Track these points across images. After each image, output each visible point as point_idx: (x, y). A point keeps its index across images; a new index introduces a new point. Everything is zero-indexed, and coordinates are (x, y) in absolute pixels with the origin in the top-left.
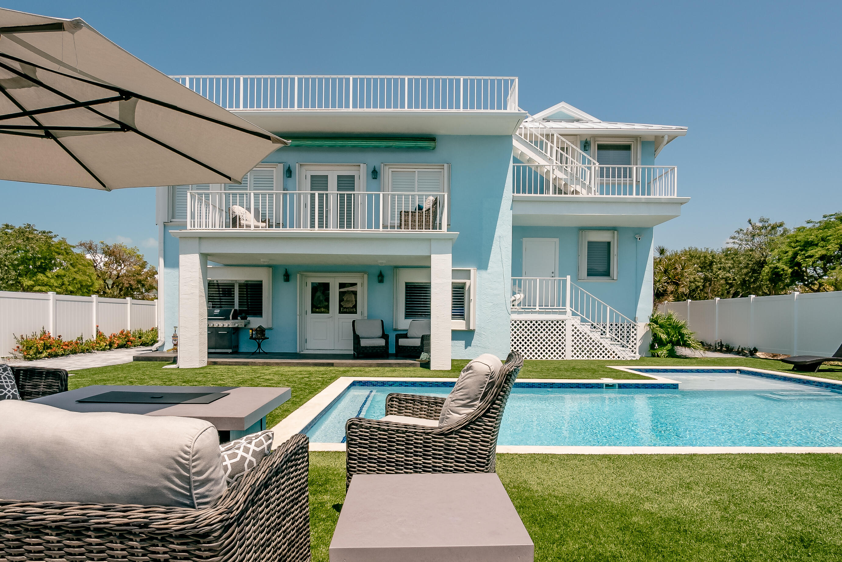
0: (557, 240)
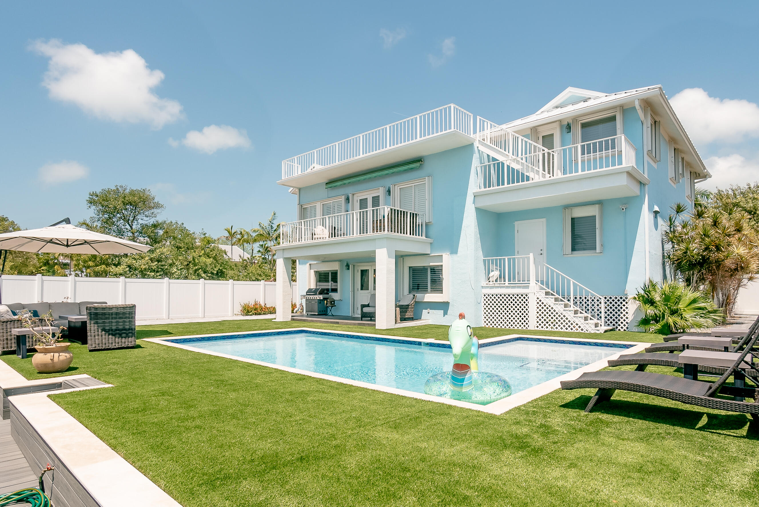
0: (544, 220)
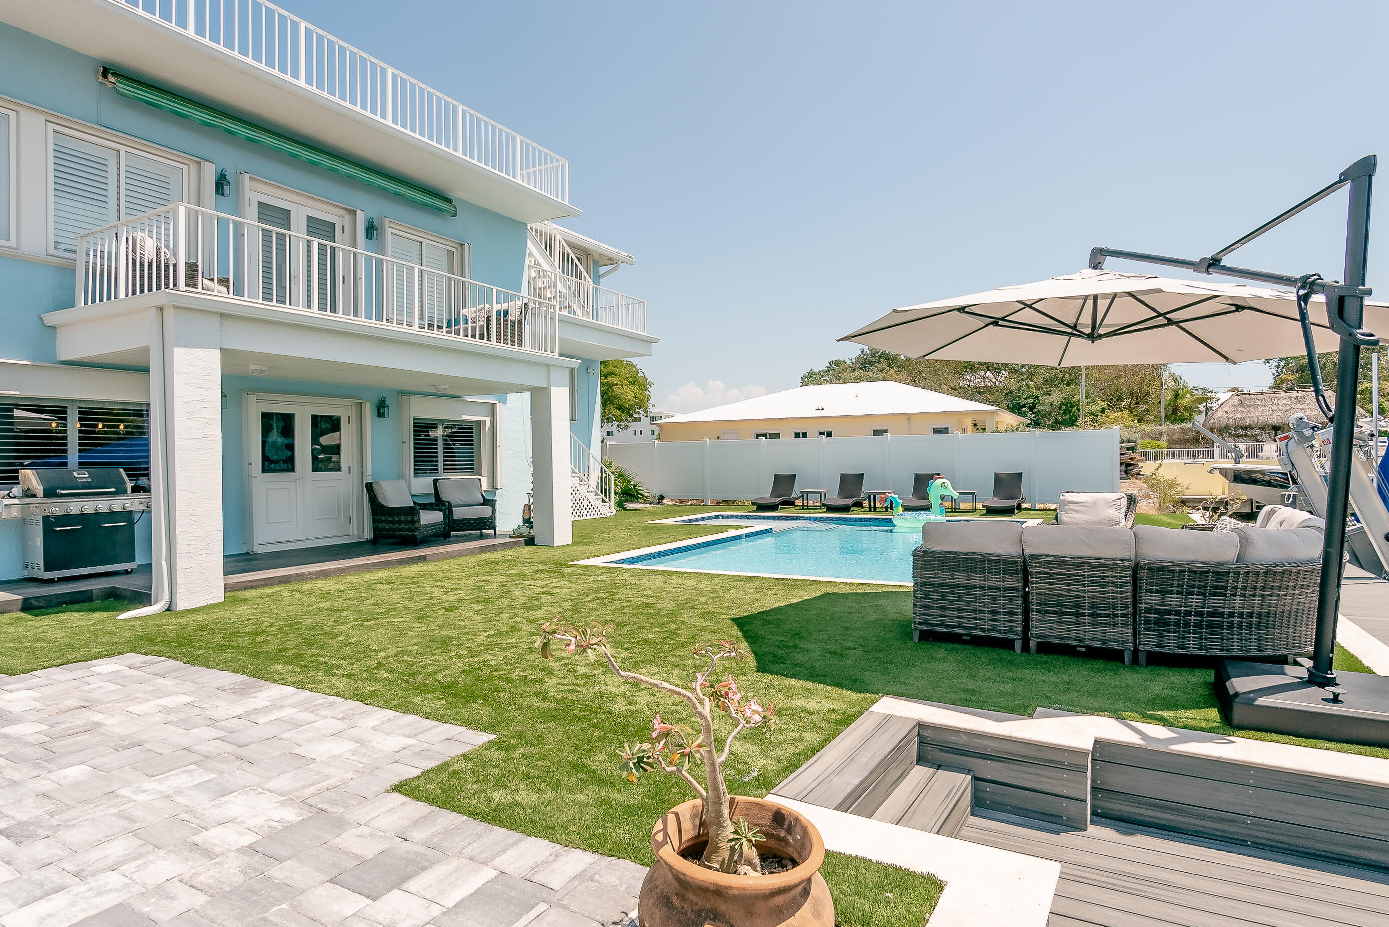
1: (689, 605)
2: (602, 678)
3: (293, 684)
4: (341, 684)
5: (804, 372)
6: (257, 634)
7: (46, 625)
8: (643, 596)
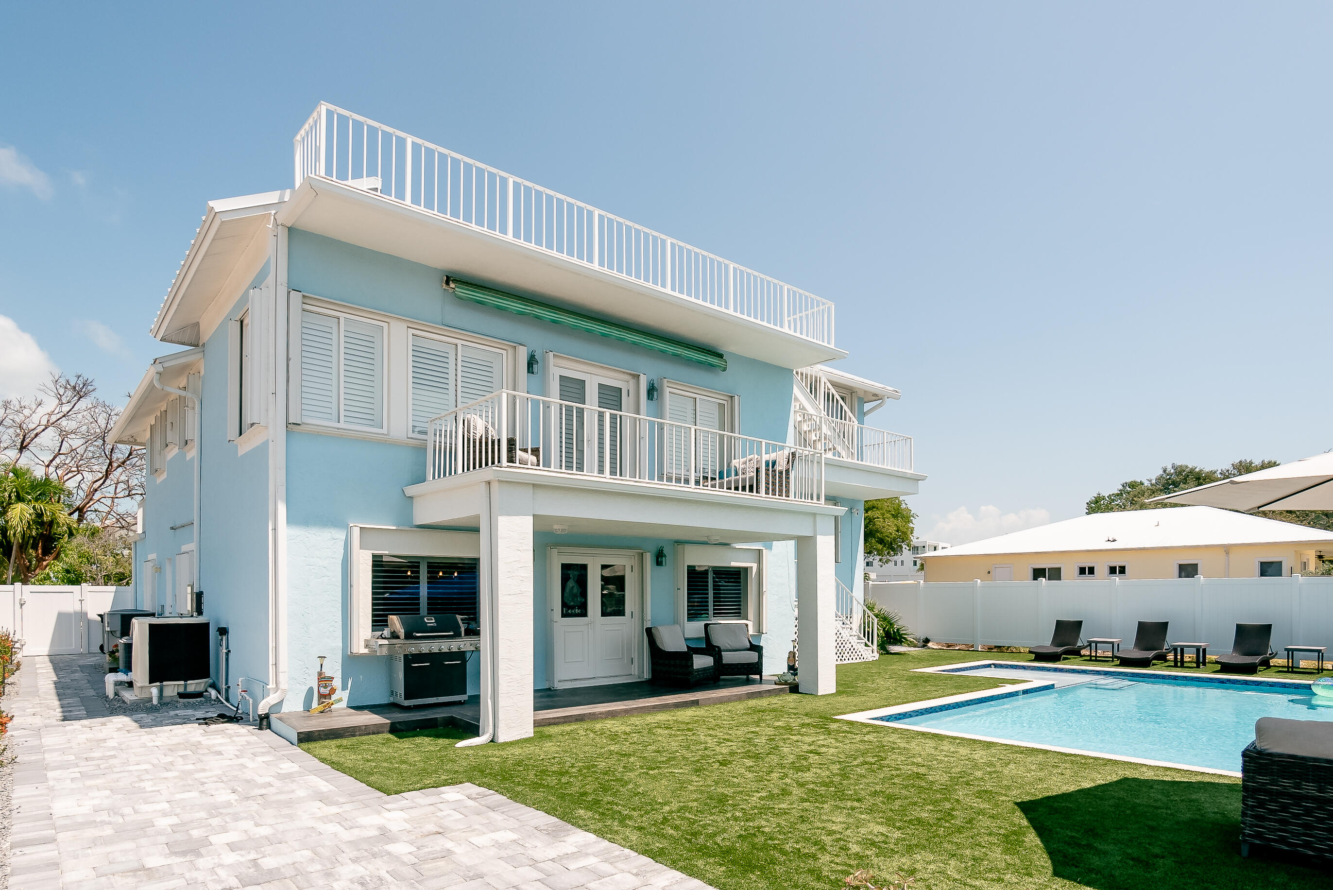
1: (962, 779)
2: (875, 860)
3: (595, 832)
4: (634, 837)
5: (1091, 496)
6: (562, 774)
7: (407, 748)
8: (913, 763)
